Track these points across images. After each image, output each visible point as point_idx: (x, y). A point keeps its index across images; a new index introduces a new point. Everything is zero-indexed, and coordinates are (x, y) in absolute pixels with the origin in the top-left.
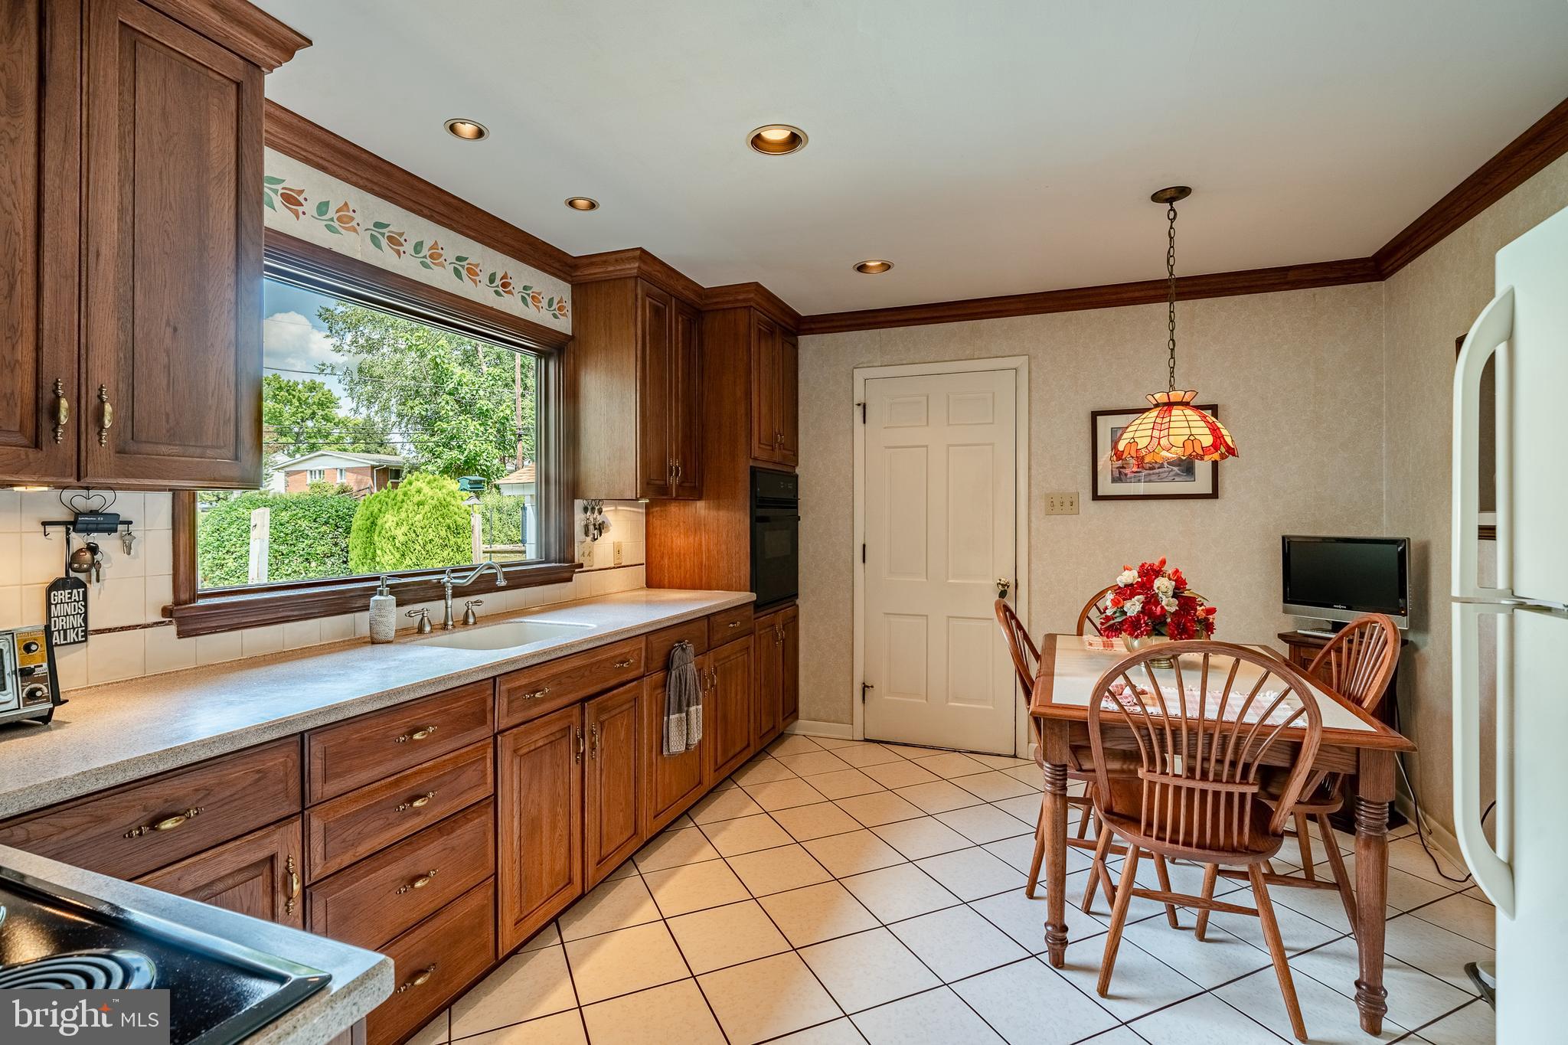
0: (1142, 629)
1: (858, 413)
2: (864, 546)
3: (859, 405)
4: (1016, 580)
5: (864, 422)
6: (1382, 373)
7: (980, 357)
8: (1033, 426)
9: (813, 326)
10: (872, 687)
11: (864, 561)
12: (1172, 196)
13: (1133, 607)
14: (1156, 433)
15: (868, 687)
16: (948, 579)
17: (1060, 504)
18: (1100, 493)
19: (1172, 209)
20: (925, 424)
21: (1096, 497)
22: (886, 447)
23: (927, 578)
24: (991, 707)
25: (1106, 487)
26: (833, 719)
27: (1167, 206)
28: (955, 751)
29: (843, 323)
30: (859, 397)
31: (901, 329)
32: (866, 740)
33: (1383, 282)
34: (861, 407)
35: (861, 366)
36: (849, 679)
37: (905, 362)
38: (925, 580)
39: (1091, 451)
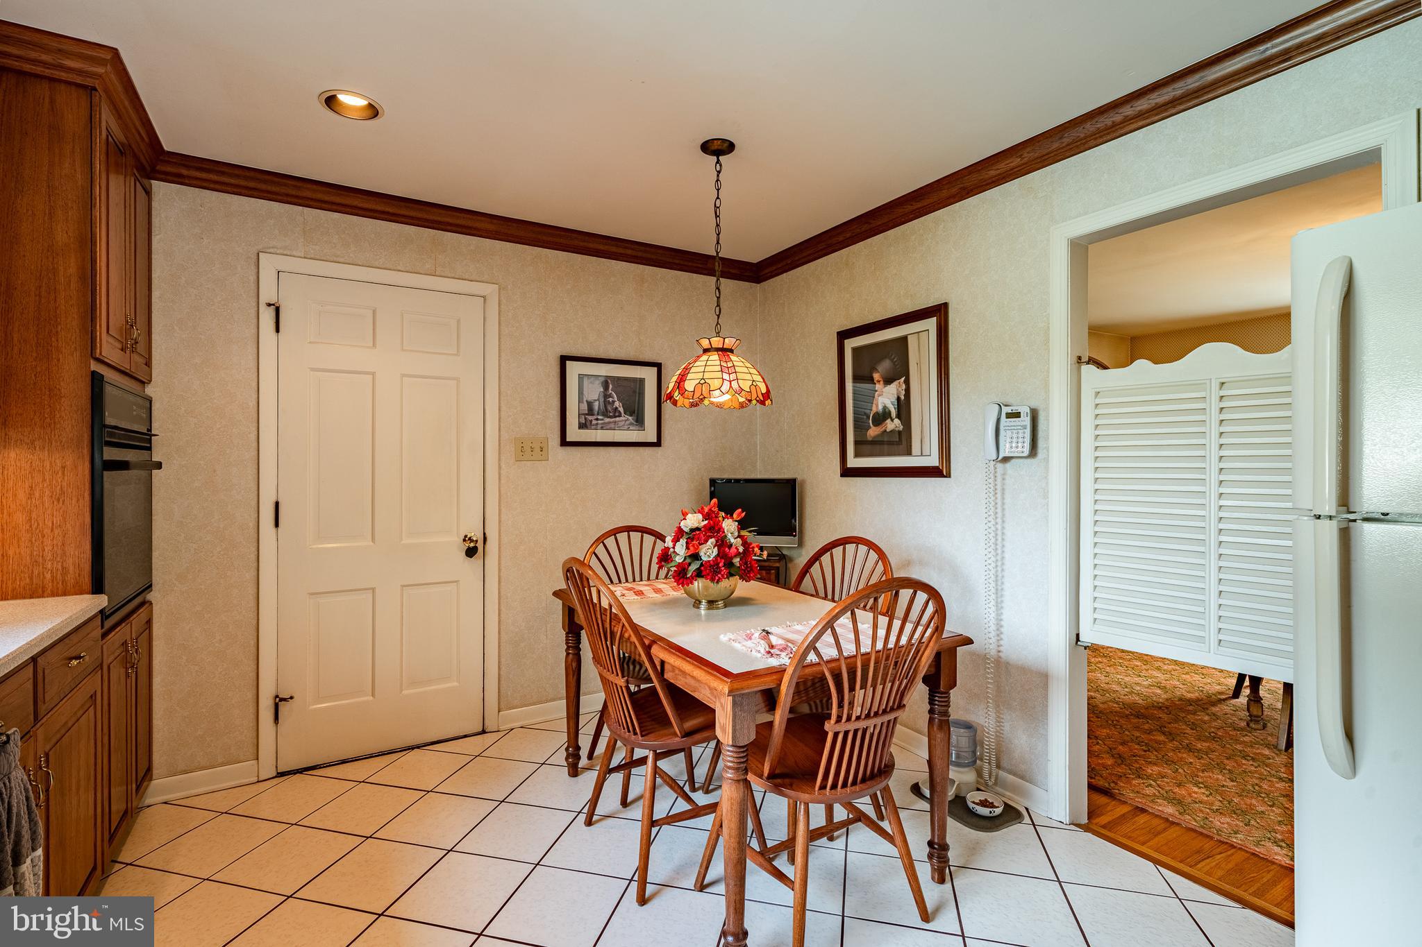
0: (722, 573)
1: (267, 317)
2: (277, 504)
3: (269, 305)
4: (484, 534)
5: (278, 330)
6: (757, 354)
7: (443, 274)
8: (503, 364)
9: (184, 172)
10: (292, 698)
11: (277, 525)
12: (718, 148)
13: (709, 551)
14: (726, 376)
15: (282, 700)
16: (401, 539)
17: (528, 450)
18: (568, 439)
19: (718, 162)
20: (371, 344)
21: (564, 443)
22: (313, 370)
23: (373, 539)
24: (455, 684)
25: (574, 434)
26: (220, 761)
27: (715, 158)
28: (413, 749)
29: (243, 183)
30: (268, 294)
31: (336, 215)
32: (281, 775)
33: (758, 285)
34: (272, 310)
35: (272, 250)
36: (250, 695)
37: (342, 260)
38: (372, 544)
39: (559, 396)
